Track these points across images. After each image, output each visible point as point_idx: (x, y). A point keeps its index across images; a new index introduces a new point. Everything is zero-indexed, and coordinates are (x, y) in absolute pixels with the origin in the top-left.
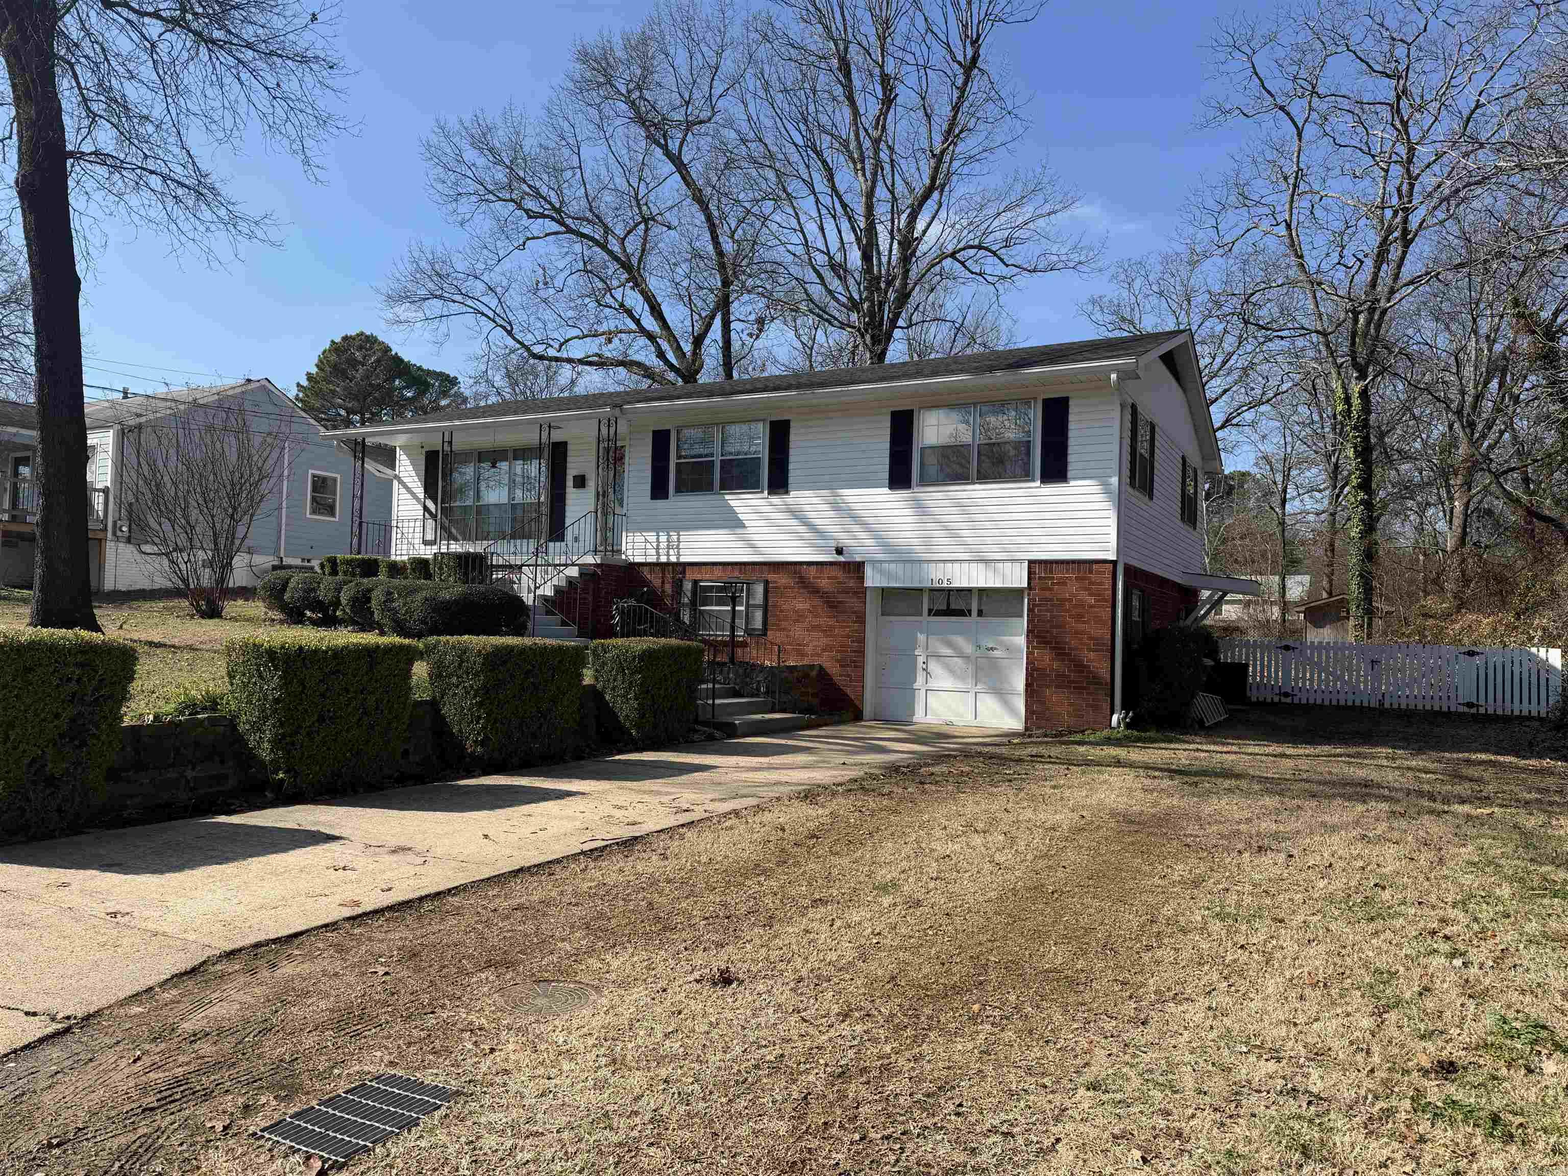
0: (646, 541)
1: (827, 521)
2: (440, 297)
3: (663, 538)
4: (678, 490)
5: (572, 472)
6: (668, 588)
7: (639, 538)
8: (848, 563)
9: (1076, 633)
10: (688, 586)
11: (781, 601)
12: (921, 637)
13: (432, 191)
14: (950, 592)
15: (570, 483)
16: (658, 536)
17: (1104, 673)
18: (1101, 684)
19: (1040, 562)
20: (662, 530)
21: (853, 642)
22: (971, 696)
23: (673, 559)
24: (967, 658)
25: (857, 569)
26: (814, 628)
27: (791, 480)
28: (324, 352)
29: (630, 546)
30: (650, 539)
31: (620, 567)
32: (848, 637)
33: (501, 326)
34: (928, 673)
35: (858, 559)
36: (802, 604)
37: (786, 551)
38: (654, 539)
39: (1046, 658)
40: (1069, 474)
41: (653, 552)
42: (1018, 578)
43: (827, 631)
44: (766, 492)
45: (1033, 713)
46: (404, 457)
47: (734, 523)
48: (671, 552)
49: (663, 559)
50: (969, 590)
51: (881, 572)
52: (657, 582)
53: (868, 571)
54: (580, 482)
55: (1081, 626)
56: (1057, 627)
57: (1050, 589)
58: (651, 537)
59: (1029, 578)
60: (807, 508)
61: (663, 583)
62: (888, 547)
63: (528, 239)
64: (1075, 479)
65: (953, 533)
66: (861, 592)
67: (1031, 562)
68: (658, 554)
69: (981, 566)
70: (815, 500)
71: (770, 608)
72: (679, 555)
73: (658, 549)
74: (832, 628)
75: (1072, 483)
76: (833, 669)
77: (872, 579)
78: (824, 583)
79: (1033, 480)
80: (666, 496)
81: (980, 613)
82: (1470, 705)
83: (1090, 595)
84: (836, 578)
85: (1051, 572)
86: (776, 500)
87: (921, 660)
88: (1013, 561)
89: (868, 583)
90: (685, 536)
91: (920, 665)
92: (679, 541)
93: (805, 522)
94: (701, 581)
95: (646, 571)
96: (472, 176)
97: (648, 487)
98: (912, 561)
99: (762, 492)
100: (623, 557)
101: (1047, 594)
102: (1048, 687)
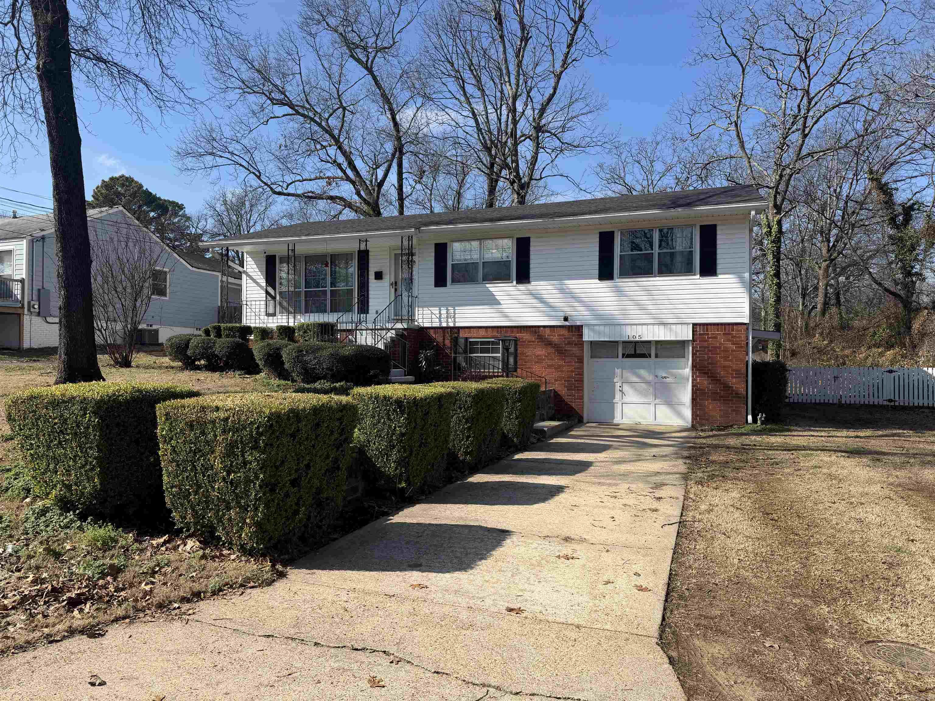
0: (432, 313)
1: (557, 300)
2: (212, 154)
3: (444, 311)
4: (454, 281)
5: (373, 269)
6: (447, 342)
7: (426, 311)
8: (572, 326)
9: (724, 367)
10: (462, 341)
11: (526, 350)
12: (618, 371)
13: (209, 85)
14: (636, 343)
15: (372, 276)
16: (440, 310)
17: (742, 391)
18: (740, 397)
19: (700, 324)
20: (443, 306)
21: (576, 375)
22: (652, 407)
23: (451, 325)
24: (648, 383)
25: (578, 329)
26: (550, 366)
27: (532, 275)
28: (97, 188)
29: (420, 316)
30: (434, 312)
31: (416, 330)
32: (572, 371)
33: (253, 173)
34: (623, 393)
35: (578, 324)
36: (541, 351)
37: (529, 319)
38: (437, 312)
39: (705, 382)
40: (718, 271)
41: (437, 320)
42: (686, 334)
43: (558, 368)
44: (515, 282)
45: (697, 416)
46: (250, 259)
47: (492, 301)
48: (450, 320)
49: (444, 325)
50: (649, 342)
51: (593, 330)
52: (440, 339)
53: (585, 331)
54: (379, 276)
55: (727, 363)
56: (712, 364)
57: (706, 341)
58: (436, 311)
59: (693, 335)
60: (544, 292)
61: (444, 339)
62: (598, 316)
63: (271, 118)
64: (721, 274)
65: (642, 307)
66: (581, 344)
67: (695, 325)
68: (440, 321)
69: (662, 327)
70: (549, 287)
71: (519, 355)
72: (455, 322)
73: (440, 318)
74: (560, 366)
75: (720, 276)
76: (563, 392)
77: (588, 336)
78: (555, 339)
79: (695, 275)
80: (445, 285)
81: (657, 356)
82: (890, 401)
83: (734, 344)
84: (563, 335)
85: (707, 330)
86: (522, 287)
87: (618, 385)
88: (682, 324)
89: (586, 338)
90: (459, 310)
91: (617, 388)
92: (455, 313)
93: (541, 300)
94: (471, 338)
95: (432, 332)
96: (237, 76)
97: (433, 279)
98: (615, 325)
99: (512, 282)
100: (416, 323)
101: (706, 344)
102: (707, 400)
